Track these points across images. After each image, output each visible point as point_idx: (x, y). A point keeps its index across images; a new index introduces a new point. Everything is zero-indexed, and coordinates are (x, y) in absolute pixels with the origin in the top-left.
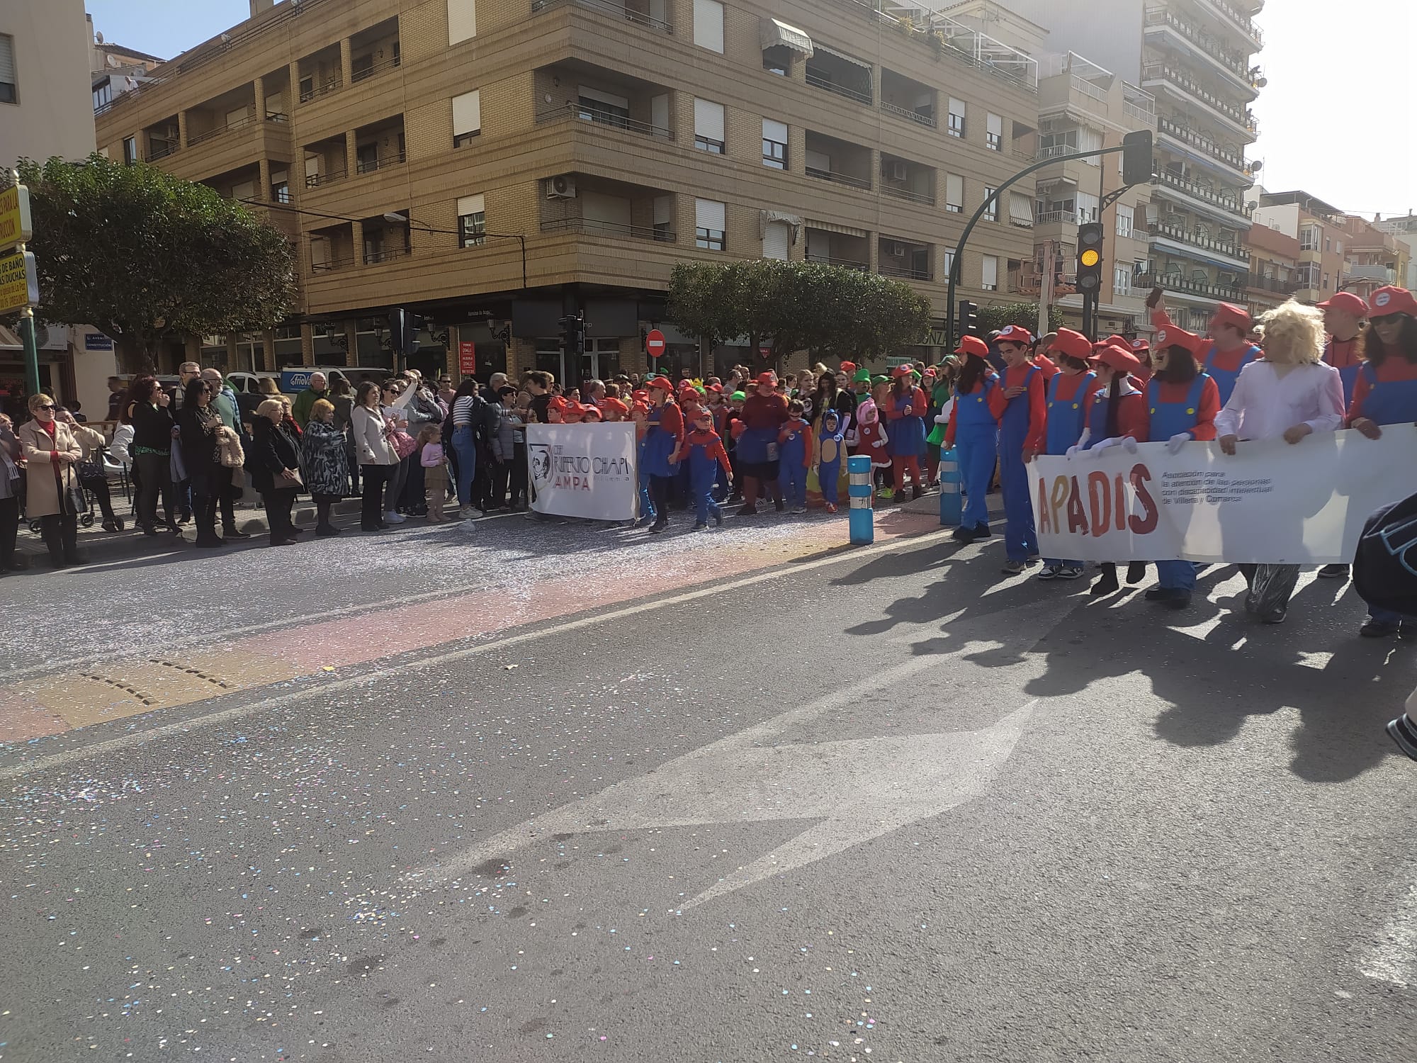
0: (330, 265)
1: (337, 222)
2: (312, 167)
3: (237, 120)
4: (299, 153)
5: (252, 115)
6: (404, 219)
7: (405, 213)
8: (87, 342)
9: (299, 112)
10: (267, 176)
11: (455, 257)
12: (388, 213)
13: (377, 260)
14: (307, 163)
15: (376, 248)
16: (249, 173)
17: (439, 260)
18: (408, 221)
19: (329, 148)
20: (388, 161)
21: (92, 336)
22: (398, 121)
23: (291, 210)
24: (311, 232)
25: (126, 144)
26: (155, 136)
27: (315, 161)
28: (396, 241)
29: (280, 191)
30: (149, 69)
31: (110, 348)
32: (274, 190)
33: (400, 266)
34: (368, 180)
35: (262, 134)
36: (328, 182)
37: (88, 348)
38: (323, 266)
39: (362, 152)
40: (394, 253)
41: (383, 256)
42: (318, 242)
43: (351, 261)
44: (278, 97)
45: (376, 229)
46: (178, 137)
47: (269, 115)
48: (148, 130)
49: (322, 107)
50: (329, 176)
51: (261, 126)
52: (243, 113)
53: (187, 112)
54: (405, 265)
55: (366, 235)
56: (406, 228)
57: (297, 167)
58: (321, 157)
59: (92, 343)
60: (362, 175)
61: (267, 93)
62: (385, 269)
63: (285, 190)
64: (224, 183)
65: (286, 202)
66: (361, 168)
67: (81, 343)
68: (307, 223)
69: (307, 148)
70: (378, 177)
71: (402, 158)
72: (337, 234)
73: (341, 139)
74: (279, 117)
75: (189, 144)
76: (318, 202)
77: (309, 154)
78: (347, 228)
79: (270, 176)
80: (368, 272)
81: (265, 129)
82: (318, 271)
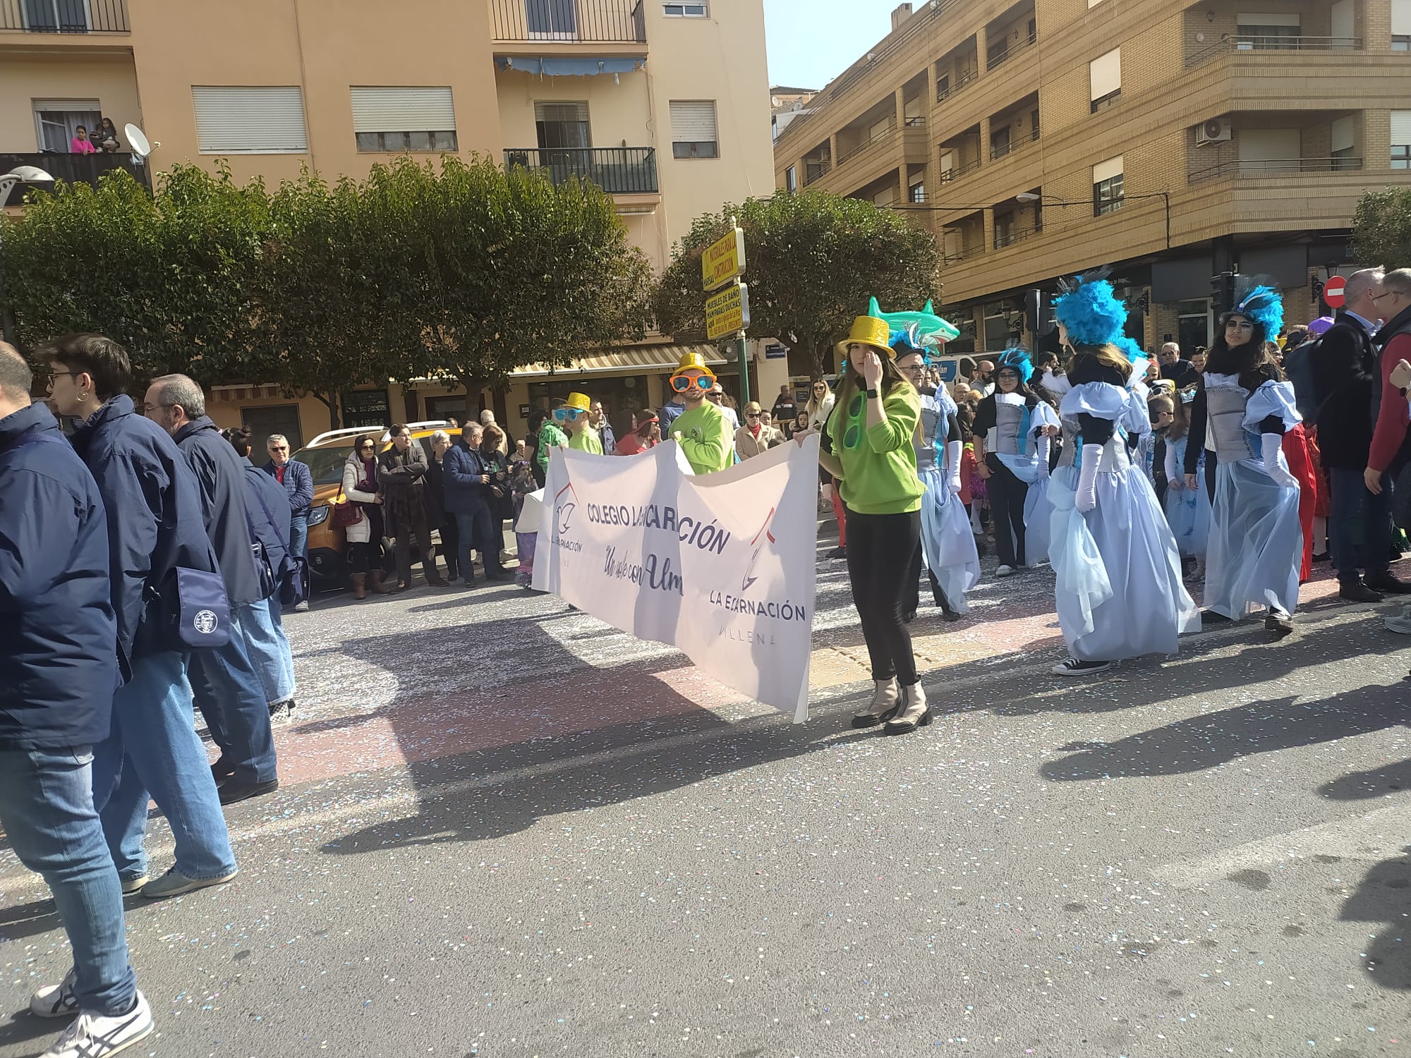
0: (961, 255)
1: (969, 212)
2: (947, 163)
3: (879, 132)
4: (935, 151)
5: (893, 127)
6: (1036, 197)
7: (1037, 191)
8: (767, 352)
9: (935, 112)
10: (906, 178)
11: (1089, 227)
12: (1021, 194)
13: (1006, 243)
14: (943, 159)
15: (1006, 232)
16: (891, 179)
17: (1071, 233)
18: (1040, 199)
19: (963, 141)
20: (1020, 142)
21: (770, 346)
22: (1033, 98)
23: (926, 209)
24: (945, 226)
25: (788, 173)
26: (811, 162)
27: (949, 157)
28: (1026, 221)
29: (916, 192)
30: (805, 102)
31: (784, 356)
32: (911, 190)
33: (1030, 246)
34: (1000, 165)
35: (901, 141)
36: (961, 174)
37: (768, 357)
38: (954, 257)
39: (996, 138)
40: (1024, 234)
41: (1012, 238)
42: (950, 234)
43: (981, 248)
44: (917, 101)
45: (1007, 212)
46: (829, 158)
47: (908, 121)
48: (805, 157)
49: (958, 102)
50: (962, 168)
51: (901, 133)
52: (885, 124)
53: (837, 134)
54: (1037, 244)
55: (997, 219)
56: (1038, 205)
57: (933, 166)
58: (956, 151)
59: (772, 352)
60: (994, 161)
61: (907, 100)
62: (1015, 251)
63: (921, 190)
64: (866, 193)
65: (922, 201)
66: (993, 155)
67: (762, 353)
68: (941, 218)
69: (942, 145)
70: (1012, 159)
71: (1036, 135)
72: (969, 224)
73: (976, 129)
74: (916, 120)
75: (839, 163)
76: (952, 196)
77: (944, 150)
78: (979, 216)
79: (908, 177)
80: (999, 256)
81: (905, 136)
82: (951, 263)
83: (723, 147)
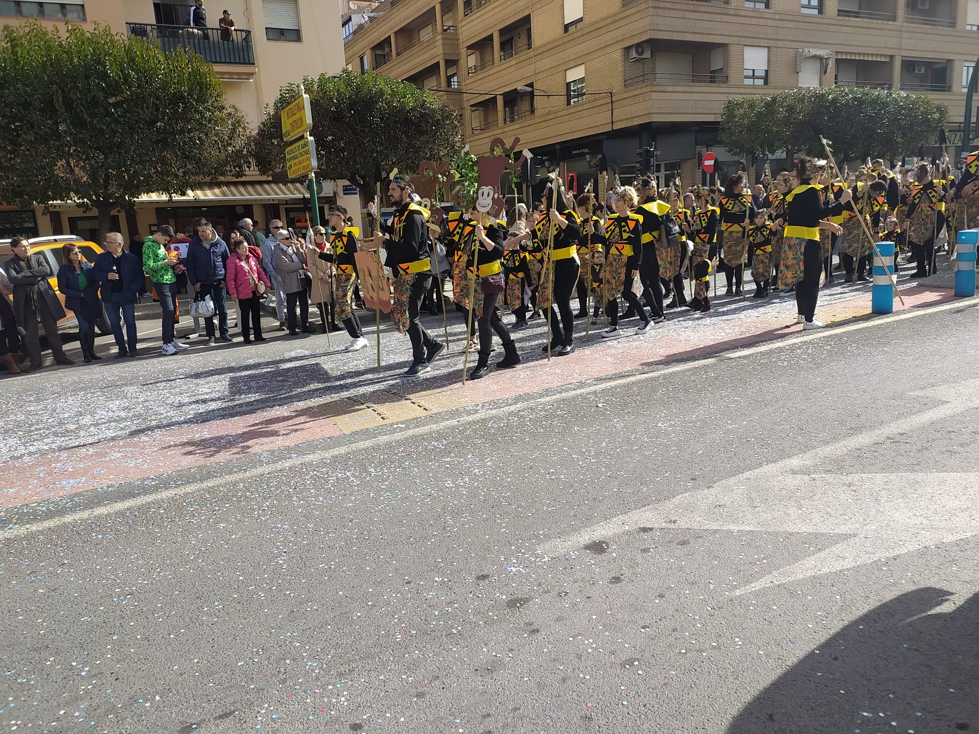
0: (483, 127)
1: (487, 97)
2: (472, 61)
3: (425, 34)
4: (463, 51)
5: (434, 30)
6: (529, 89)
7: (531, 85)
8: (344, 190)
9: (463, 23)
10: (444, 70)
11: (564, 113)
12: (520, 87)
13: (512, 120)
14: (469, 58)
15: (512, 112)
16: (433, 70)
17: (553, 116)
18: (533, 90)
19: (482, 46)
20: (520, 49)
21: (346, 186)
22: (527, 20)
23: (459, 92)
24: (472, 106)
25: (362, 59)
26: (378, 52)
27: (473, 56)
28: (525, 106)
29: (452, 80)
30: (373, 8)
31: (356, 193)
32: (449, 79)
33: (527, 123)
34: (507, 65)
35: (440, 42)
36: (481, 69)
37: (345, 194)
38: (479, 128)
39: (503, 46)
40: (523, 114)
41: (516, 117)
42: (476, 112)
43: (496, 123)
44: (450, 14)
45: (512, 99)
46: (391, 51)
47: (445, 28)
48: (374, 48)
49: (478, 17)
50: (482, 65)
51: (440, 37)
52: (429, 29)
53: (396, 33)
54: (531, 122)
55: (506, 104)
56: (532, 95)
57: (462, 62)
58: (478, 53)
59: (347, 191)
60: (503, 62)
61: (444, 12)
62: (517, 126)
63: (455, 79)
64: (417, 79)
65: (456, 87)
66: (503, 57)
67: (340, 192)
68: (469, 100)
69: (469, 48)
70: (514, 62)
71: (530, 46)
72: (487, 105)
73: (490, 38)
74: (451, 28)
75: (398, 54)
76: (476, 84)
77: (470, 52)
78: (493, 100)
79: (446, 70)
80: (507, 129)
81: (443, 39)
82: (476, 132)
83: (304, 34)
